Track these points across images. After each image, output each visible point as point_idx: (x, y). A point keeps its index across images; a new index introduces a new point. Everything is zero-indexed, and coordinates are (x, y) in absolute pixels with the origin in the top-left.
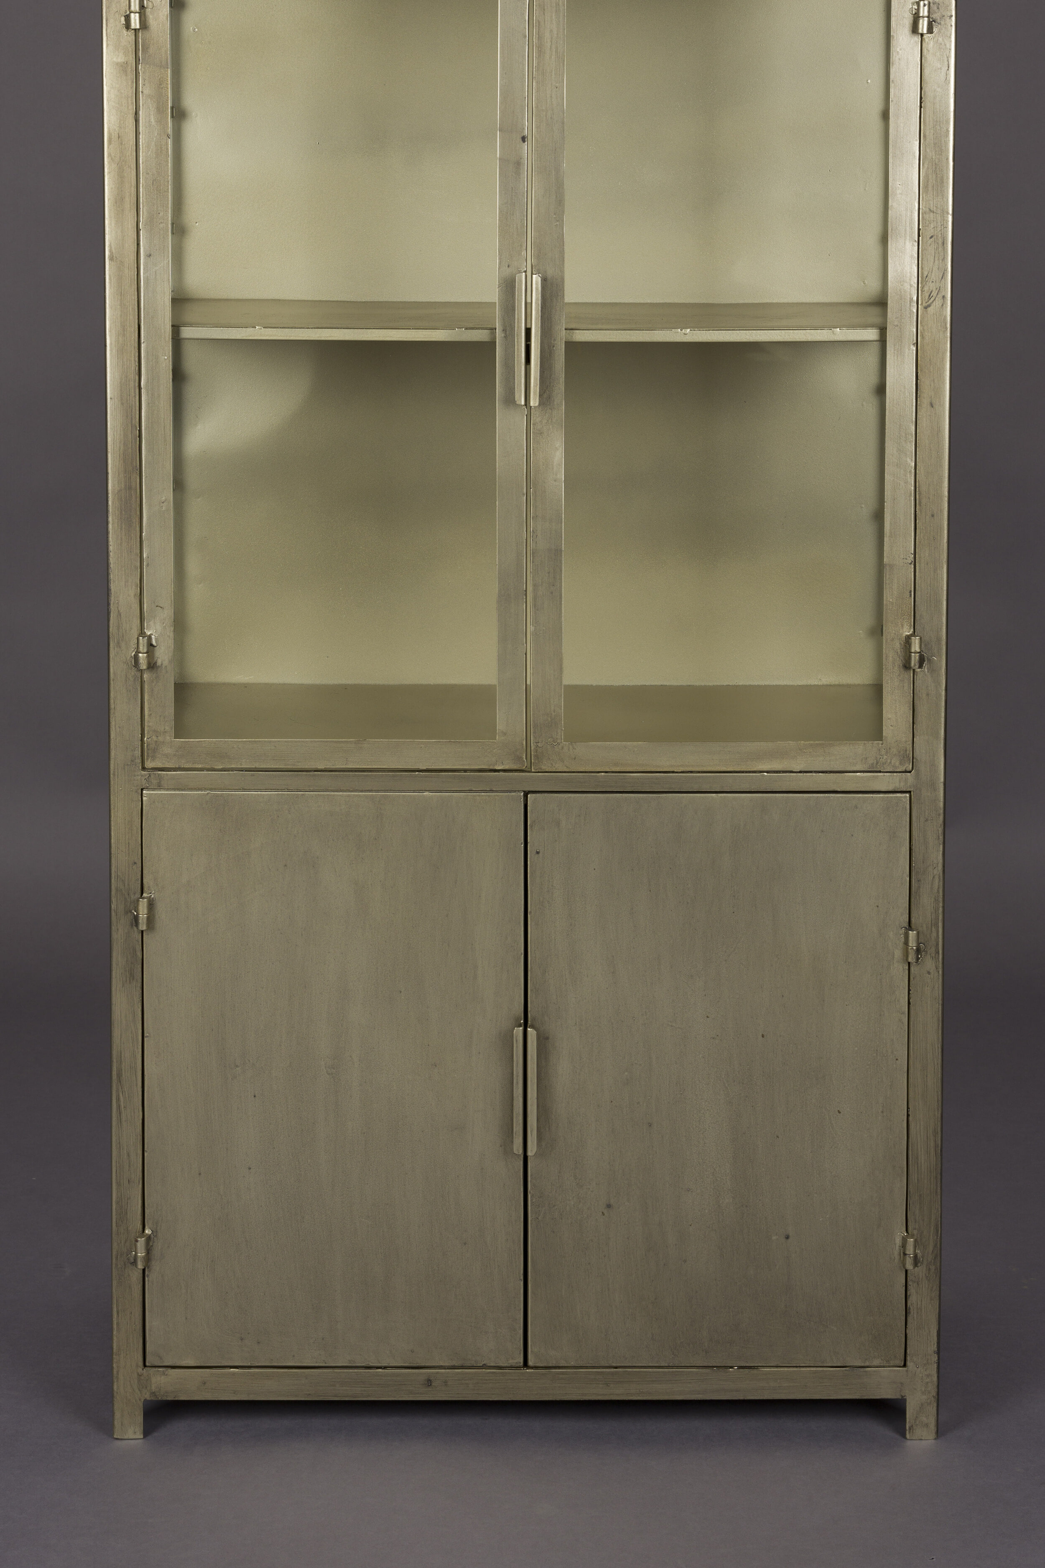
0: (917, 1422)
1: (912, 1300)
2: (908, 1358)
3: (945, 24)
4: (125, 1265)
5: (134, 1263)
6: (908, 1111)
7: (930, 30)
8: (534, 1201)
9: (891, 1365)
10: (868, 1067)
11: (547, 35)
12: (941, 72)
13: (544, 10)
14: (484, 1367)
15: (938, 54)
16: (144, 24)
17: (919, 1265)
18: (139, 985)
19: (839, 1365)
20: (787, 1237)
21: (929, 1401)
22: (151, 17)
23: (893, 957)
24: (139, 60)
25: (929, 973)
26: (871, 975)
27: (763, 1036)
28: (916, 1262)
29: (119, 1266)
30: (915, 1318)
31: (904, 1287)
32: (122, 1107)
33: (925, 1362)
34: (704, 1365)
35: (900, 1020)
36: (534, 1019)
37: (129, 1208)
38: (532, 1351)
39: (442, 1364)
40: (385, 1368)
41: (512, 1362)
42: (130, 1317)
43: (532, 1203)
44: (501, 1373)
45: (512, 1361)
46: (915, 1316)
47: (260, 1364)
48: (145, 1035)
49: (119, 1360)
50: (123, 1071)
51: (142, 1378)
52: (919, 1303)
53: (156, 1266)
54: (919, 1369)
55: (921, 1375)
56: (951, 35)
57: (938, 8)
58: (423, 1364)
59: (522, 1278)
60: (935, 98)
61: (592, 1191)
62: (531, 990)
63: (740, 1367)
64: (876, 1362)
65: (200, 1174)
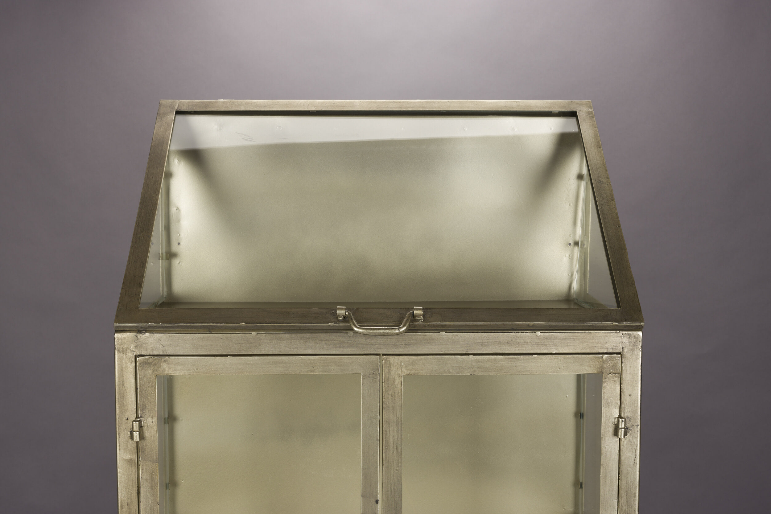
3: (634, 430)
7: (625, 435)
11: (391, 439)
12: (631, 459)
13: (389, 424)
15: (630, 448)
16: (142, 437)
22: (146, 432)
24: (140, 458)
56: (637, 436)
57: (630, 421)
60: (627, 474)
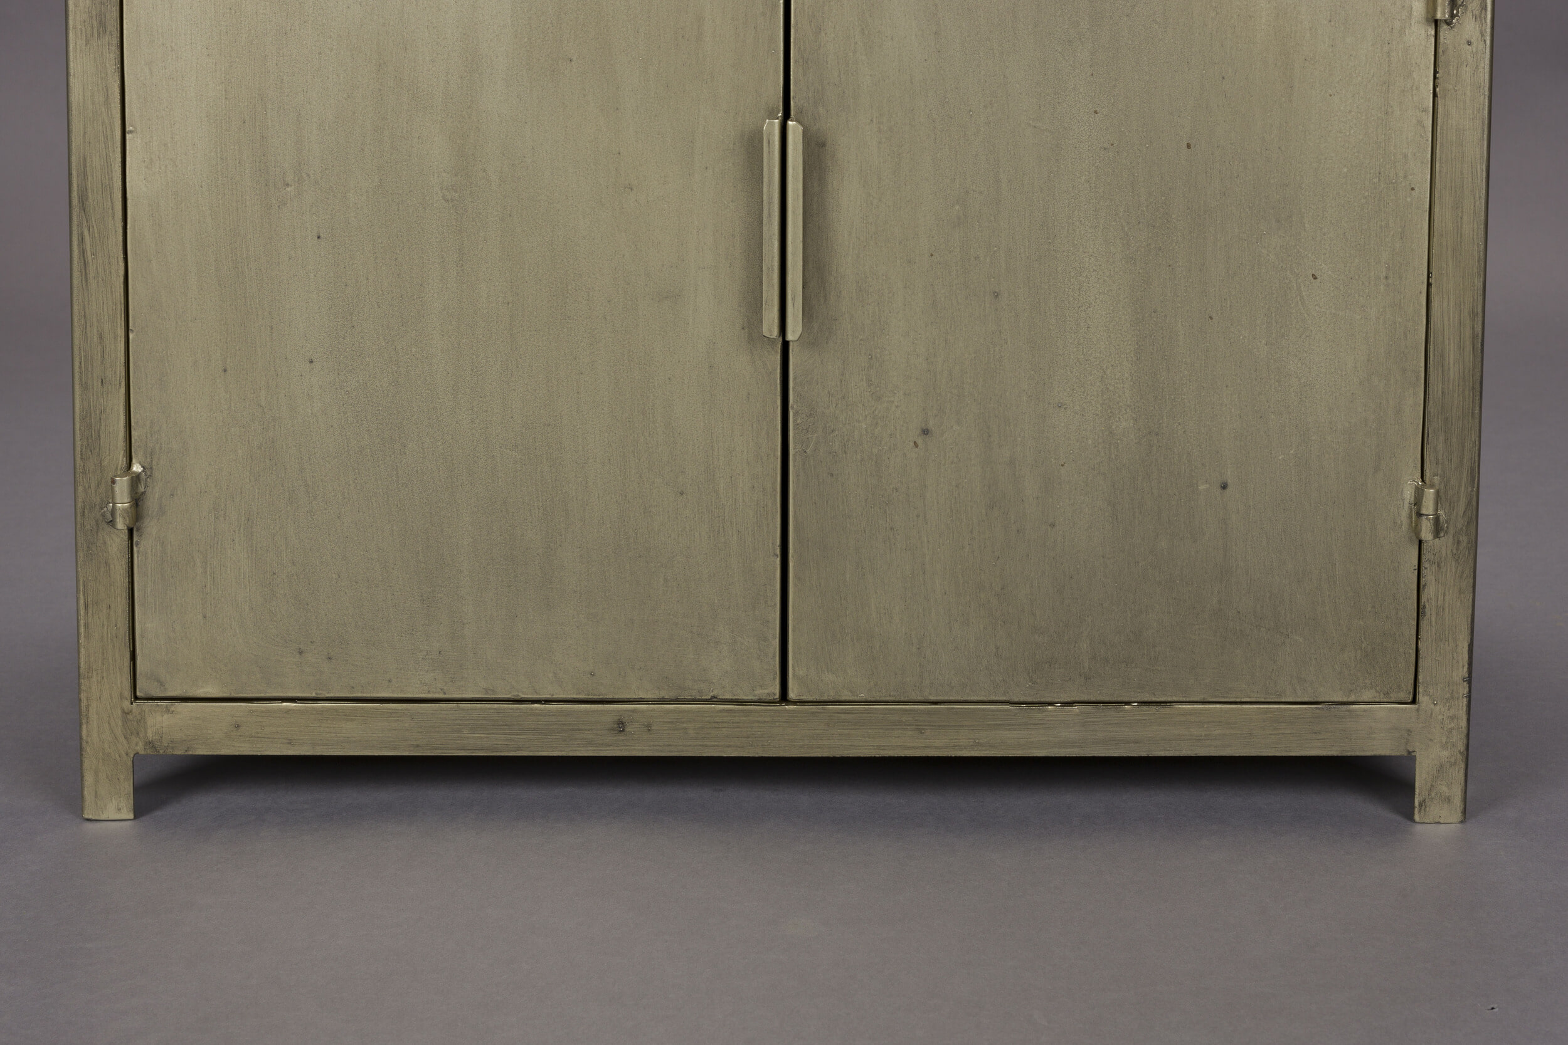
0: (1433, 795)
1: (1429, 593)
2: (1421, 689)
4: (97, 524)
5: (112, 523)
6: (1428, 277)
8: (798, 422)
9: (1392, 700)
10: (1363, 201)
14: (713, 700)
17: (1442, 535)
18: (115, 41)
19: (1306, 699)
20: (1224, 487)
21: (1452, 760)
23: (1411, 15)
25: (1469, 43)
26: (1372, 45)
27: (1189, 146)
28: (1438, 529)
29: (88, 527)
30: (1433, 623)
31: (1416, 572)
32: (89, 254)
33: (1448, 695)
34: (1082, 699)
35: (1420, 123)
36: (801, 111)
37: (102, 427)
38: (794, 675)
39: (642, 695)
40: (547, 701)
41: (760, 693)
42: (109, 615)
43: (796, 425)
44: (743, 711)
45: (761, 691)
46: (1433, 619)
47: (332, 695)
48: (127, 129)
49: (90, 688)
50: (90, 191)
51: (130, 717)
52: (1441, 598)
53: (151, 528)
54: (1438, 707)
55: (1440, 717)
58: (610, 696)
59: (778, 551)
61: (897, 407)
62: (796, 61)
63: (1142, 703)
64: (1367, 696)
65: (225, 370)
